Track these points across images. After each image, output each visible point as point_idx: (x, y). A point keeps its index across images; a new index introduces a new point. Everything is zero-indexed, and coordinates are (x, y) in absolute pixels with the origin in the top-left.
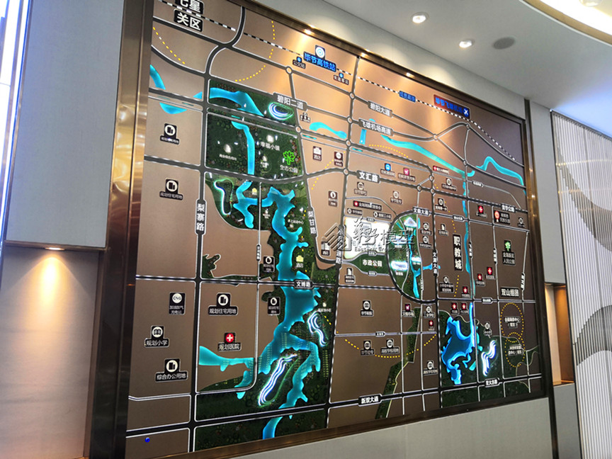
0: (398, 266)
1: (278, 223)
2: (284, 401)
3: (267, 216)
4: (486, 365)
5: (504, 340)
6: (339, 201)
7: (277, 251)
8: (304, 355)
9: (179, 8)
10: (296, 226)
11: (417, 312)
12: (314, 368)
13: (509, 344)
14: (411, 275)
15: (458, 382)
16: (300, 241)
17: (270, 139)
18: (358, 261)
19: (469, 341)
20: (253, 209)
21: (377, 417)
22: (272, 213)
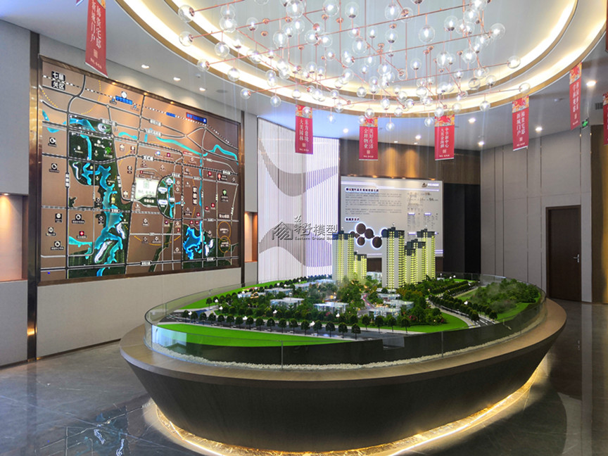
0: (162, 202)
1: (103, 182)
2: (106, 261)
3: (97, 179)
4: (207, 251)
5: (218, 239)
6: (133, 171)
7: (102, 196)
8: (116, 242)
9: (54, 79)
10: (112, 184)
11: (171, 224)
12: (120, 248)
13: (221, 242)
14: (169, 206)
15: (192, 258)
16: (113, 190)
17: (99, 142)
18: (142, 200)
19: (199, 239)
20: (91, 176)
21: (149, 271)
22: (100, 178)
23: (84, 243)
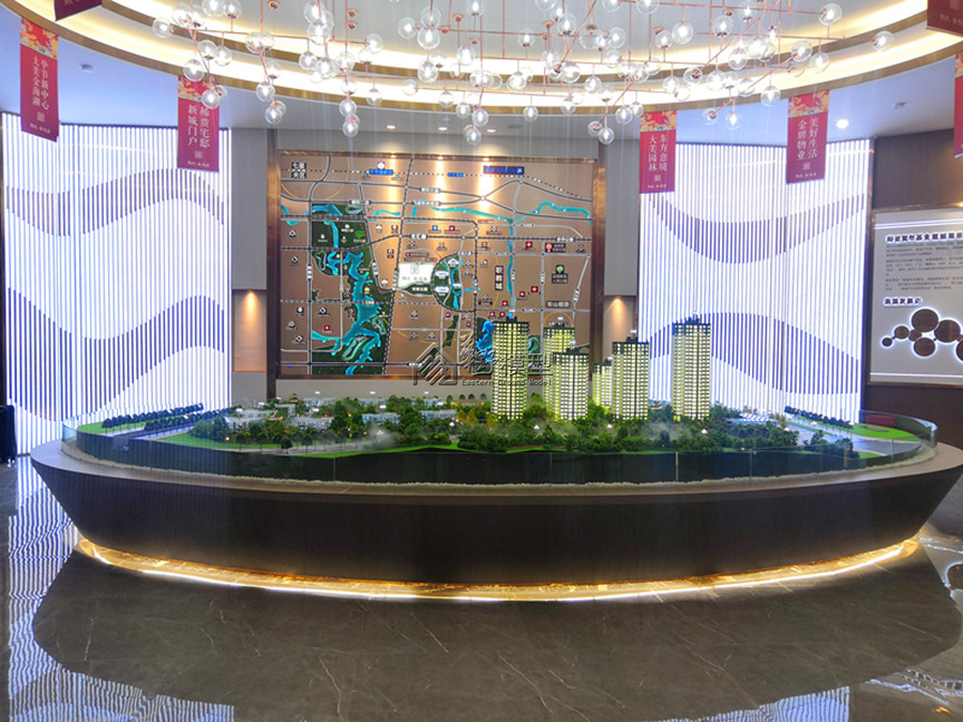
0: (441, 290)
1: (353, 272)
2: (358, 358)
3: (346, 267)
6: (395, 254)
7: (353, 286)
8: (370, 338)
9: (293, 170)
10: (365, 272)
11: (456, 317)
12: (376, 345)
16: (367, 279)
17: (347, 226)
18: (409, 288)
20: (337, 266)
22: (349, 267)
23: (330, 339)
